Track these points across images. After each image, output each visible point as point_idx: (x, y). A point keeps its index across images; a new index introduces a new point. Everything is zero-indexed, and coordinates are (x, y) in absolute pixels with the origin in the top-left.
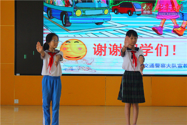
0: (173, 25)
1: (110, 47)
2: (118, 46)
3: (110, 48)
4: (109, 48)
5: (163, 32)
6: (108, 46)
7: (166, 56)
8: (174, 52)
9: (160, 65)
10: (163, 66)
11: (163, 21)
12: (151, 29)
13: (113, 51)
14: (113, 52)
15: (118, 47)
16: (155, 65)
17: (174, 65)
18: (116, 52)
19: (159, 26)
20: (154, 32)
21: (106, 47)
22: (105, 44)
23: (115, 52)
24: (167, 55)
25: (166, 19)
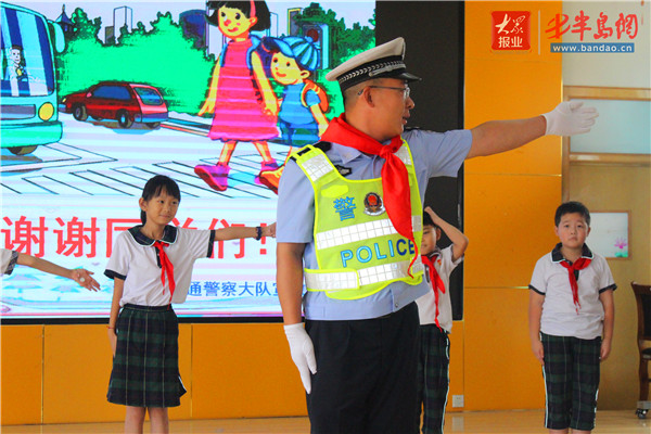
0: (260, 159)
1: (59, 227)
2: (85, 226)
3: (60, 233)
4: (55, 231)
5: (230, 182)
6: (52, 224)
7: (237, 256)
8: (263, 247)
9: (220, 286)
10: (229, 288)
11: (227, 147)
12: (192, 171)
13: (69, 241)
14: (69, 246)
15: (87, 229)
16: (202, 287)
17: (263, 288)
18: (80, 244)
19: (216, 161)
20: (202, 182)
21: (47, 229)
22: (42, 220)
23: (75, 244)
24: (240, 255)
25: (237, 141)
